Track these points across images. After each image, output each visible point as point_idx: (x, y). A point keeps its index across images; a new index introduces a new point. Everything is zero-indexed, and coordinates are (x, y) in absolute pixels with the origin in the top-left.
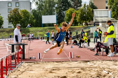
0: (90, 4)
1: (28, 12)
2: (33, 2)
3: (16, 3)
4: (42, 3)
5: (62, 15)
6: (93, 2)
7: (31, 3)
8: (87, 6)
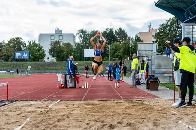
0: (136, 38)
1: (71, 46)
2: (76, 35)
3: (59, 36)
4: (86, 37)
5: (107, 49)
6: (139, 36)
7: (74, 36)
8: (132, 39)
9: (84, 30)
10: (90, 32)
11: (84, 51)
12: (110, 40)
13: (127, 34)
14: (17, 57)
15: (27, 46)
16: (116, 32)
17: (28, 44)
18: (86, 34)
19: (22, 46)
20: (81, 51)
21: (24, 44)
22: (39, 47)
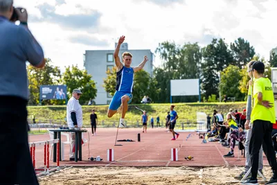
0: (271, 57)
1: (146, 73)
2: (156, 52)
4: (174, 56)
5: (214, 79)
7: (152, 54)
9: (171, 42)
10: (182, 47)
11: (169, 83)
12: (221, 61)
13: (253, 50)
14: (44, 96)
15: (61, 74)
16: (232, 46)
17: (63, 71)
18: (174, 51)
19: (51, 75)
20: (165, 83)
21: (56, 72)
22: (85, 77)
